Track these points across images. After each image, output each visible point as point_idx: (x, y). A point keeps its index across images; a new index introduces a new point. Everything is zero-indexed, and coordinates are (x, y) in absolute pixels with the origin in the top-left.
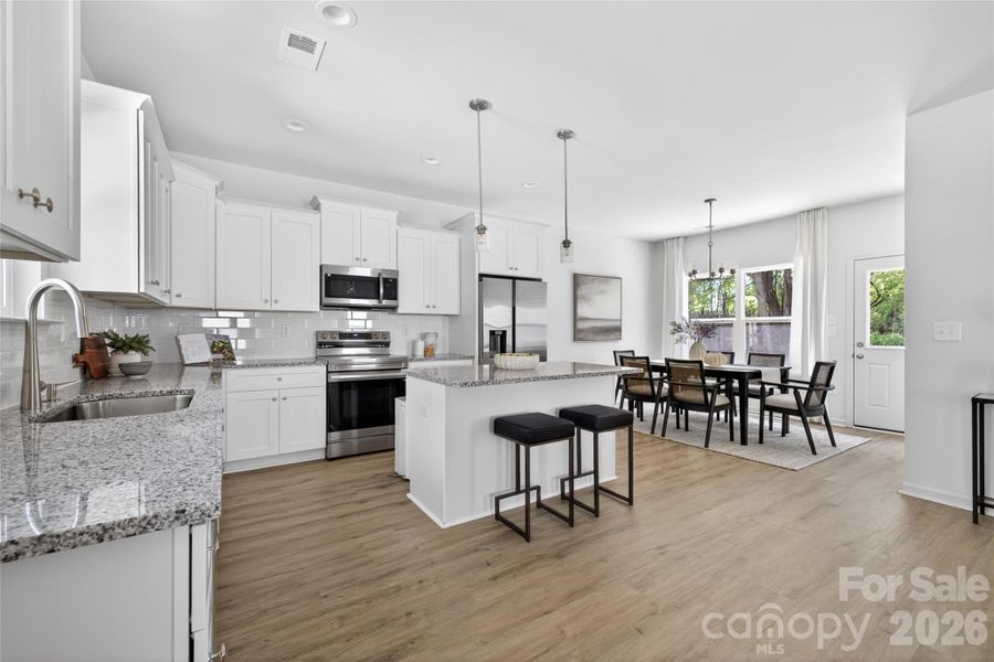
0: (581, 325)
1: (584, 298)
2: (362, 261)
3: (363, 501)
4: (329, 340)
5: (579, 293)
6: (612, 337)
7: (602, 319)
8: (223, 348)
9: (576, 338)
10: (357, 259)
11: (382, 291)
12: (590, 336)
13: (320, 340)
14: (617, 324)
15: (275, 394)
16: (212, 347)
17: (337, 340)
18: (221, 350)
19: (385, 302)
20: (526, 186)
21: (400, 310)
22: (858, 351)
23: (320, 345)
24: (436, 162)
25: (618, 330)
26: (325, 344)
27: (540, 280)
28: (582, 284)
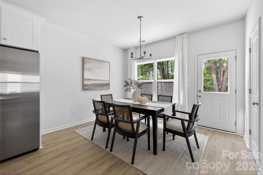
0: (86, 82)
1: (88, 69)
5: (85, 67)
6: (105, 88)
7: (99, 80)
9: (84, 89)
12: (92, 87)
14: (108, 82)
22: (199, 94)
25: (108, 85)
27: (38, 52)
28: (88, 63)
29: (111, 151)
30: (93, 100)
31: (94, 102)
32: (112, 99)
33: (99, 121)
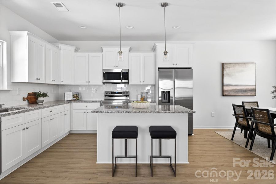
0: (225, 88)
1: (228, 74)
2: (116, 67)
3: (90, 149)
4: (108, 94)
5: (225, 72)
8: (76, 96)
9: (222, 95)
10: (115, 66)
11: (121, 77)
12: (232, 93)
13: (106, 94)
14: (254, 87)
15: (85, 111)
16: (73, 96)
17: (111, 94)
18: (75, 97)
19: (123, 81)
20: (175, 28)
21: (130, 84)
23: (106, 96)
24: (131, 28)
25: (254, 90)
26: (107, 95)
27: (190, 68)
28: (227, 68)
29: (251, 149)
30: (233, 104)
31: (234, 106)
32: (258, 107)
33: (238, 123)
